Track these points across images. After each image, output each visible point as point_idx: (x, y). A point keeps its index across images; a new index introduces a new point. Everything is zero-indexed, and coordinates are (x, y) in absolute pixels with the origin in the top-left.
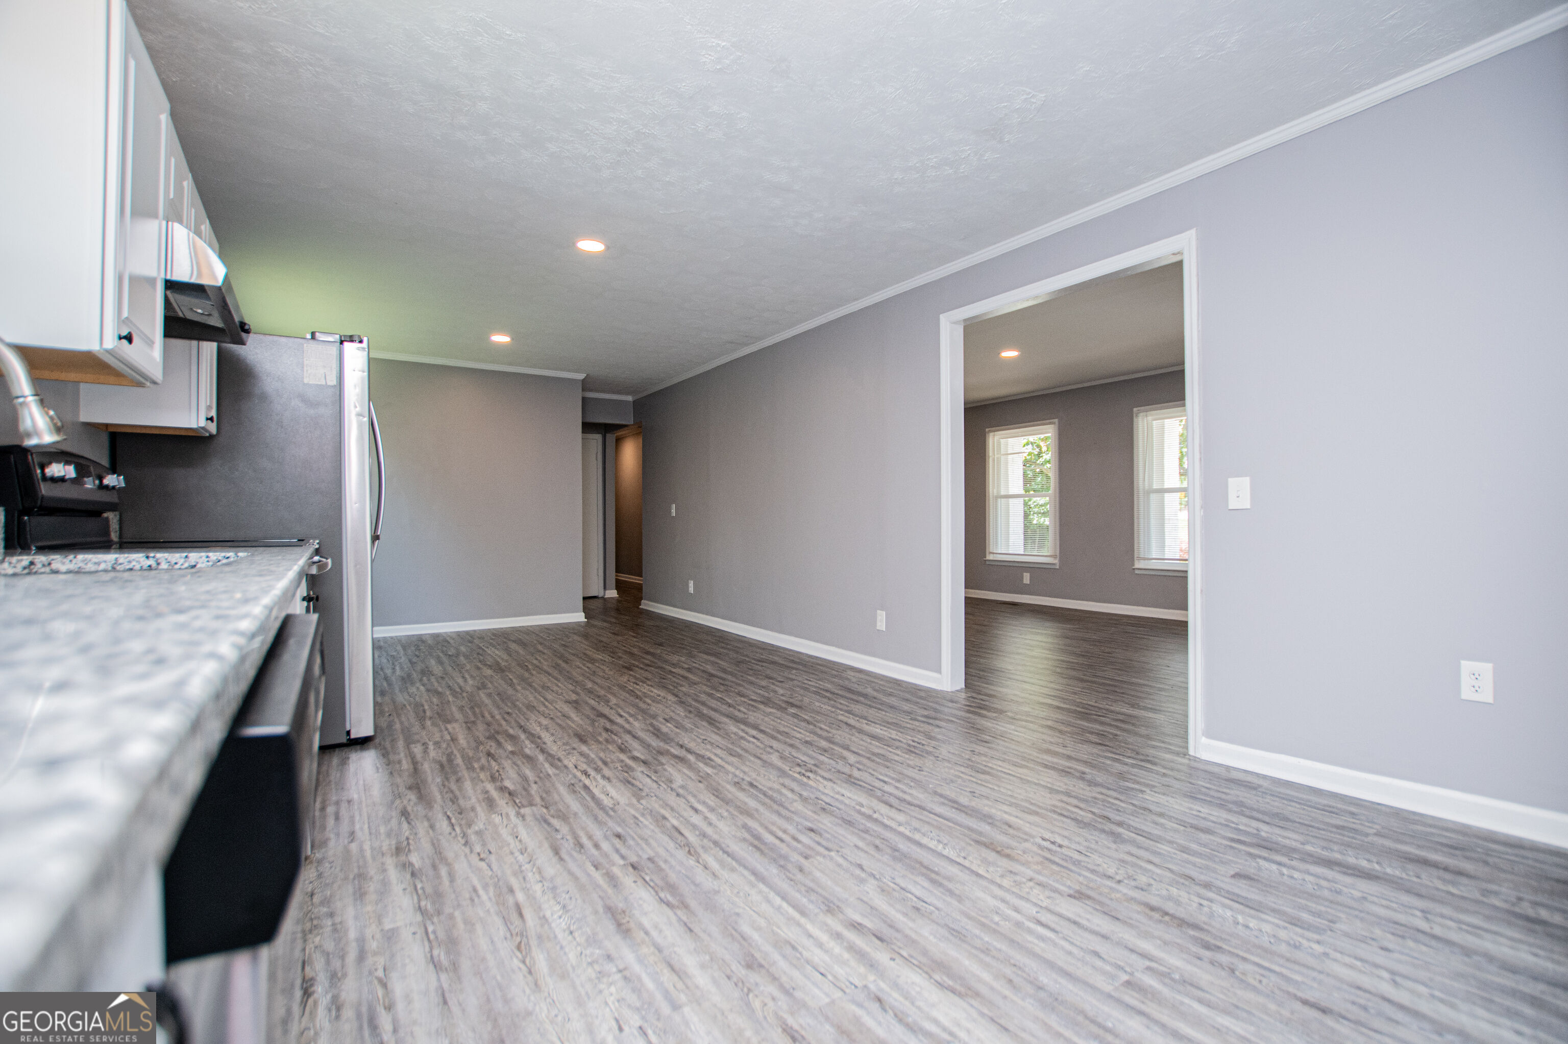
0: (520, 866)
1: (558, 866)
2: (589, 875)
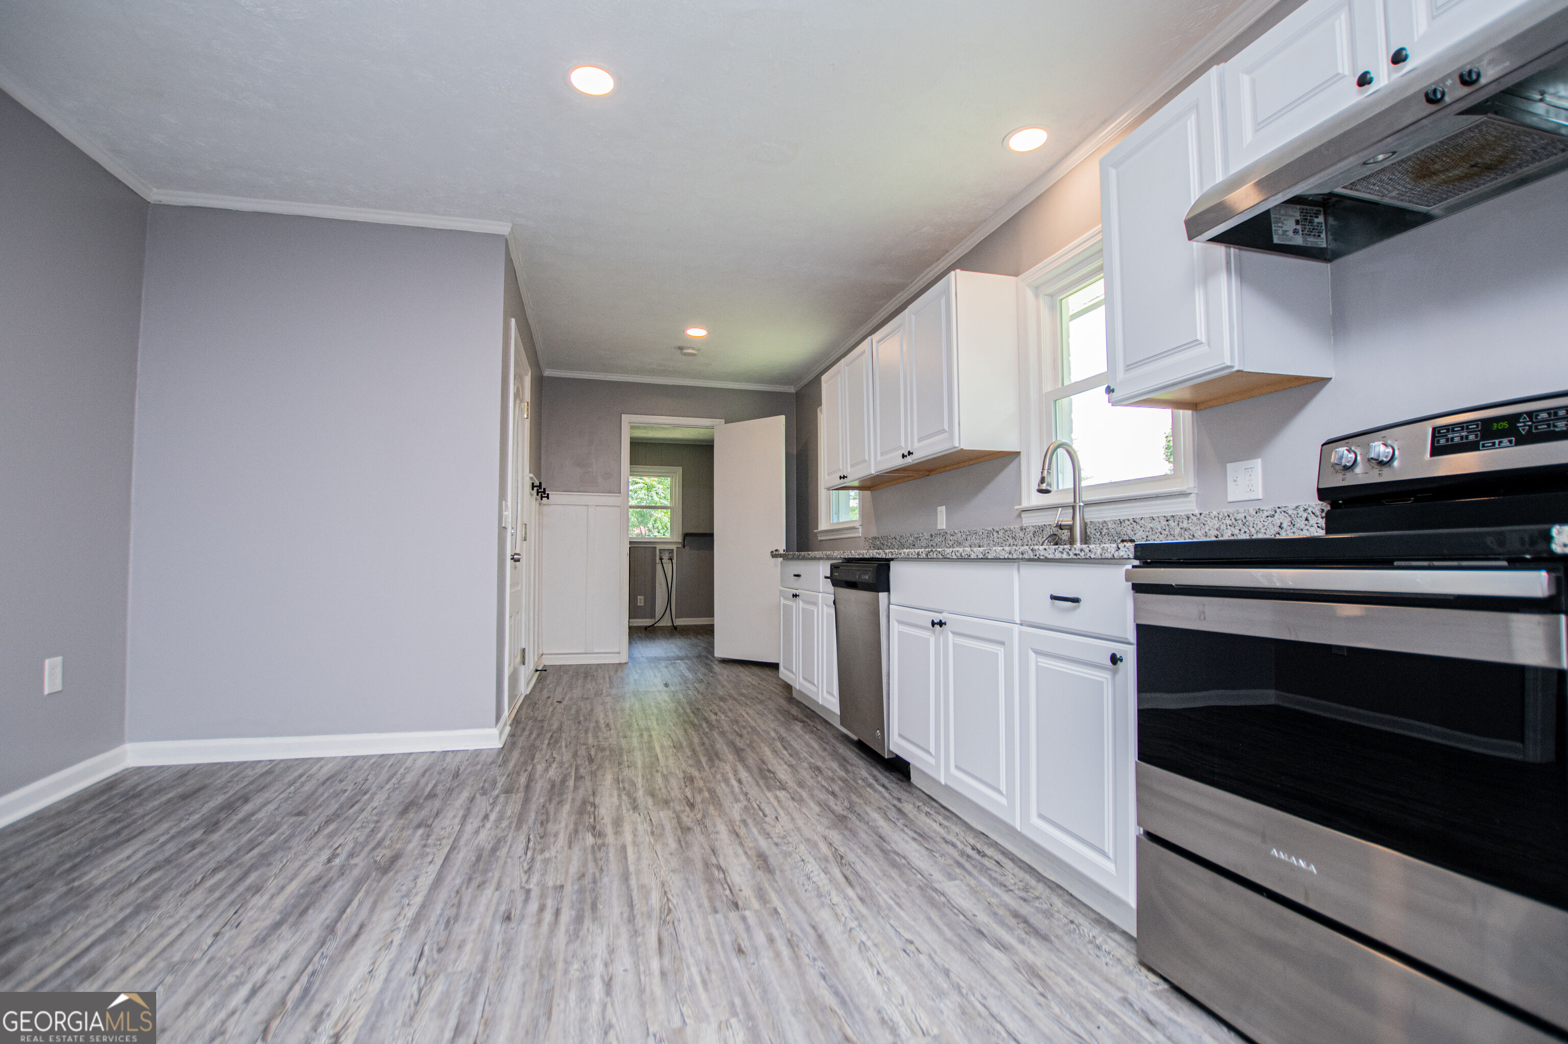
0: (860, 925)
1: (817, 919)
2: (785, 904)
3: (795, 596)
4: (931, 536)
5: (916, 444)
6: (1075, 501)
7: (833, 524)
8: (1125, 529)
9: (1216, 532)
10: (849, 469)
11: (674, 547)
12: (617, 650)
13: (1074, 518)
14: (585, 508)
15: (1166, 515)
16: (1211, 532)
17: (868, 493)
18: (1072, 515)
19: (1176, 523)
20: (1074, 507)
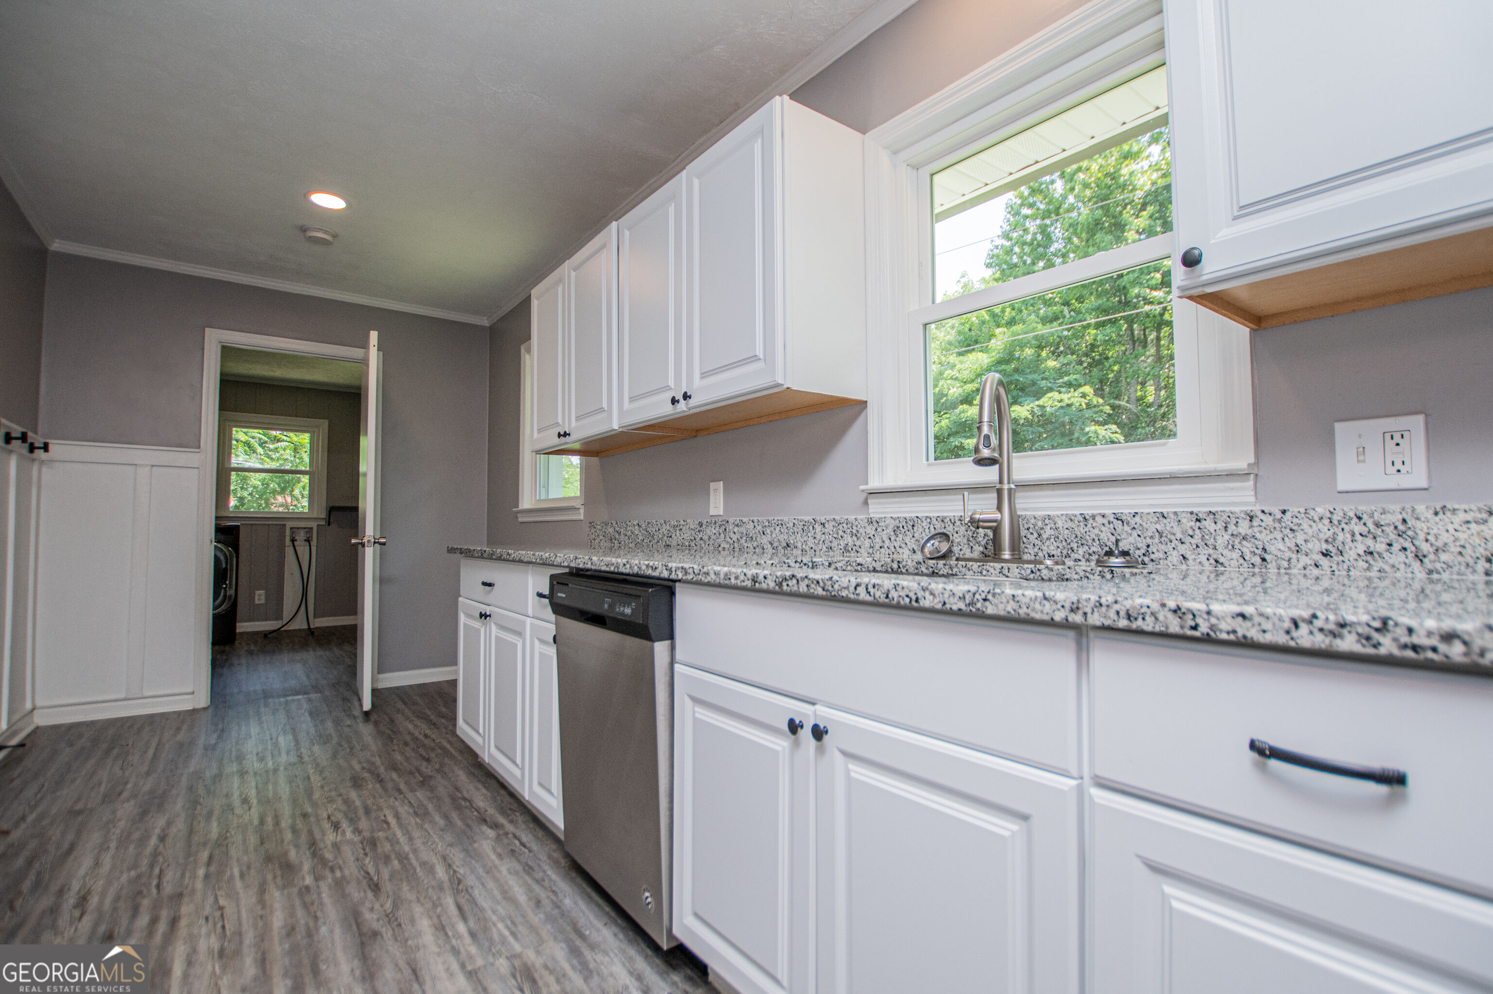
3: (484, 616)
4: (701, 524)
5: (697, 382)
6: (1001, 481)
7: (540, 500)
8: (1096, 531)
9: (1324, 546)
10: (574, 424)
11: (314, 524)
12: (190, 690)
13: (999, 508)
14: (131, 469)
15: (1195, 510)
16: (1310, 545)
17: (595, 460)
18: (996, 502)
19: (1221, 525)
20: (999, 492)
